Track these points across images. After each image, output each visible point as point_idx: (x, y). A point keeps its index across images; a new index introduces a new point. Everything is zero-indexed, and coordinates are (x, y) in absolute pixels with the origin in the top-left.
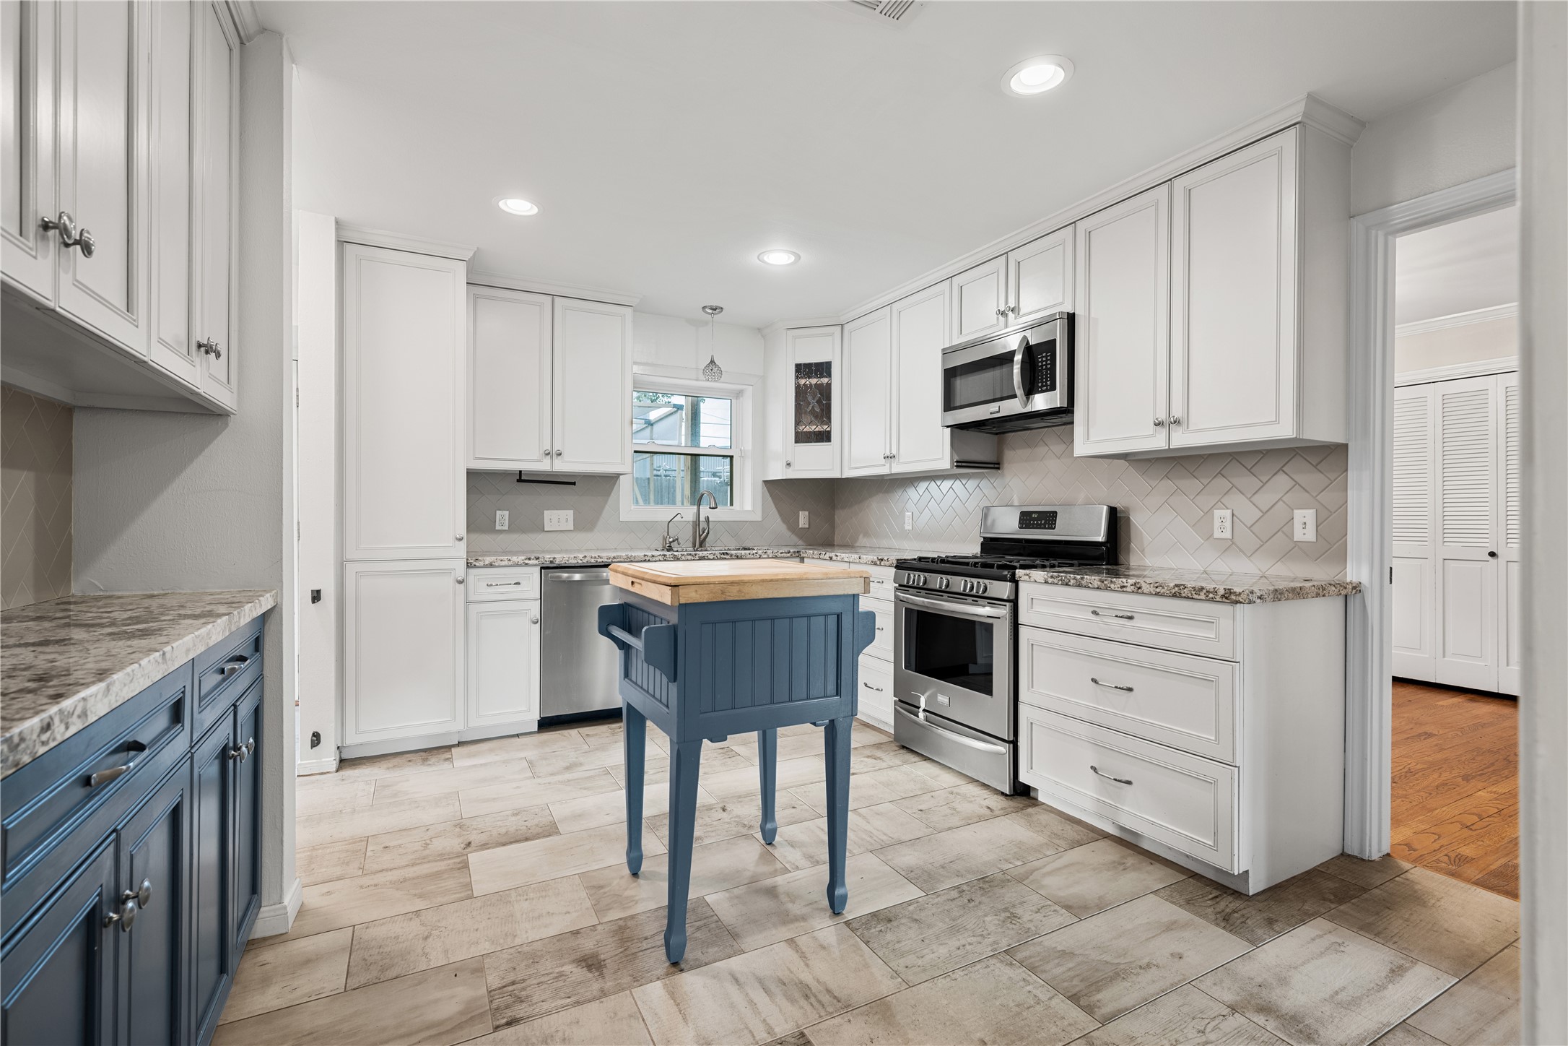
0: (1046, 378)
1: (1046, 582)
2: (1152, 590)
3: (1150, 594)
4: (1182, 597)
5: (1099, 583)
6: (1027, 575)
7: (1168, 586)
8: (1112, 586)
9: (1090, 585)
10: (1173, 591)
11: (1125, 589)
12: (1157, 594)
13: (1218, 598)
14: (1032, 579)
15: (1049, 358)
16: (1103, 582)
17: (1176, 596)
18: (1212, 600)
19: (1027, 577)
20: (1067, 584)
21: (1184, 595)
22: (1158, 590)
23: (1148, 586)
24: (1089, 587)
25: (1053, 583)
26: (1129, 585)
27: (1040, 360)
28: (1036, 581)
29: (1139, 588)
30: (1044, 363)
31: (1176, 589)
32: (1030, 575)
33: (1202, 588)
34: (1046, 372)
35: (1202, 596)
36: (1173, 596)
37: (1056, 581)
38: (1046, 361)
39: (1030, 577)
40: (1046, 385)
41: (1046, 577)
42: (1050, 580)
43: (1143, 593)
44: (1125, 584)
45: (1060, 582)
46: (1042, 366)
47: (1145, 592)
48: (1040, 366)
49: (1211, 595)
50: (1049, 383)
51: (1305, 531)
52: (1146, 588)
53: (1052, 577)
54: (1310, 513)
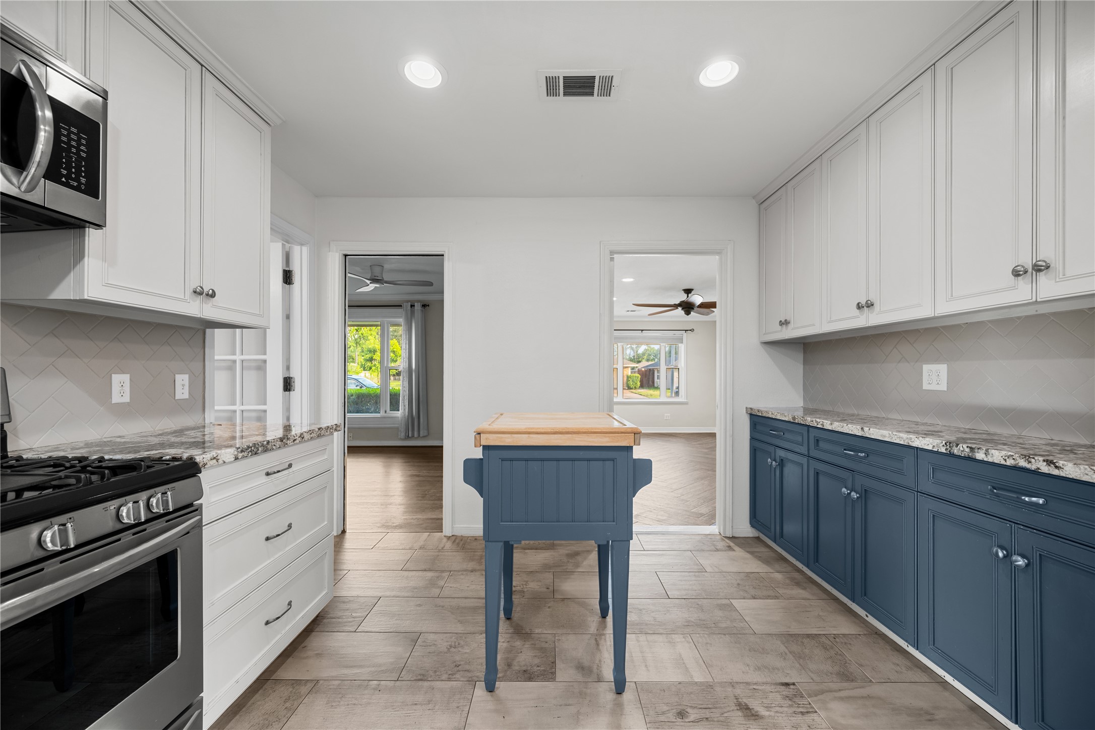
0: (78, 168)
1: (236, 459)
5: (280, 443)
6: (214, 458)
9: (274, 447)
14: (221, 461)
16: (282, 441)
19: (214, 461)
25: (243, 457)
28: (224, 462)
32: (218, 457)
37: (245, 454)
39: (217, 460)
40: (77, 181)
41: (236, 453)
42: (240, 455)
51: (183, 391)
53: (242, 451)
54: (186, 377)
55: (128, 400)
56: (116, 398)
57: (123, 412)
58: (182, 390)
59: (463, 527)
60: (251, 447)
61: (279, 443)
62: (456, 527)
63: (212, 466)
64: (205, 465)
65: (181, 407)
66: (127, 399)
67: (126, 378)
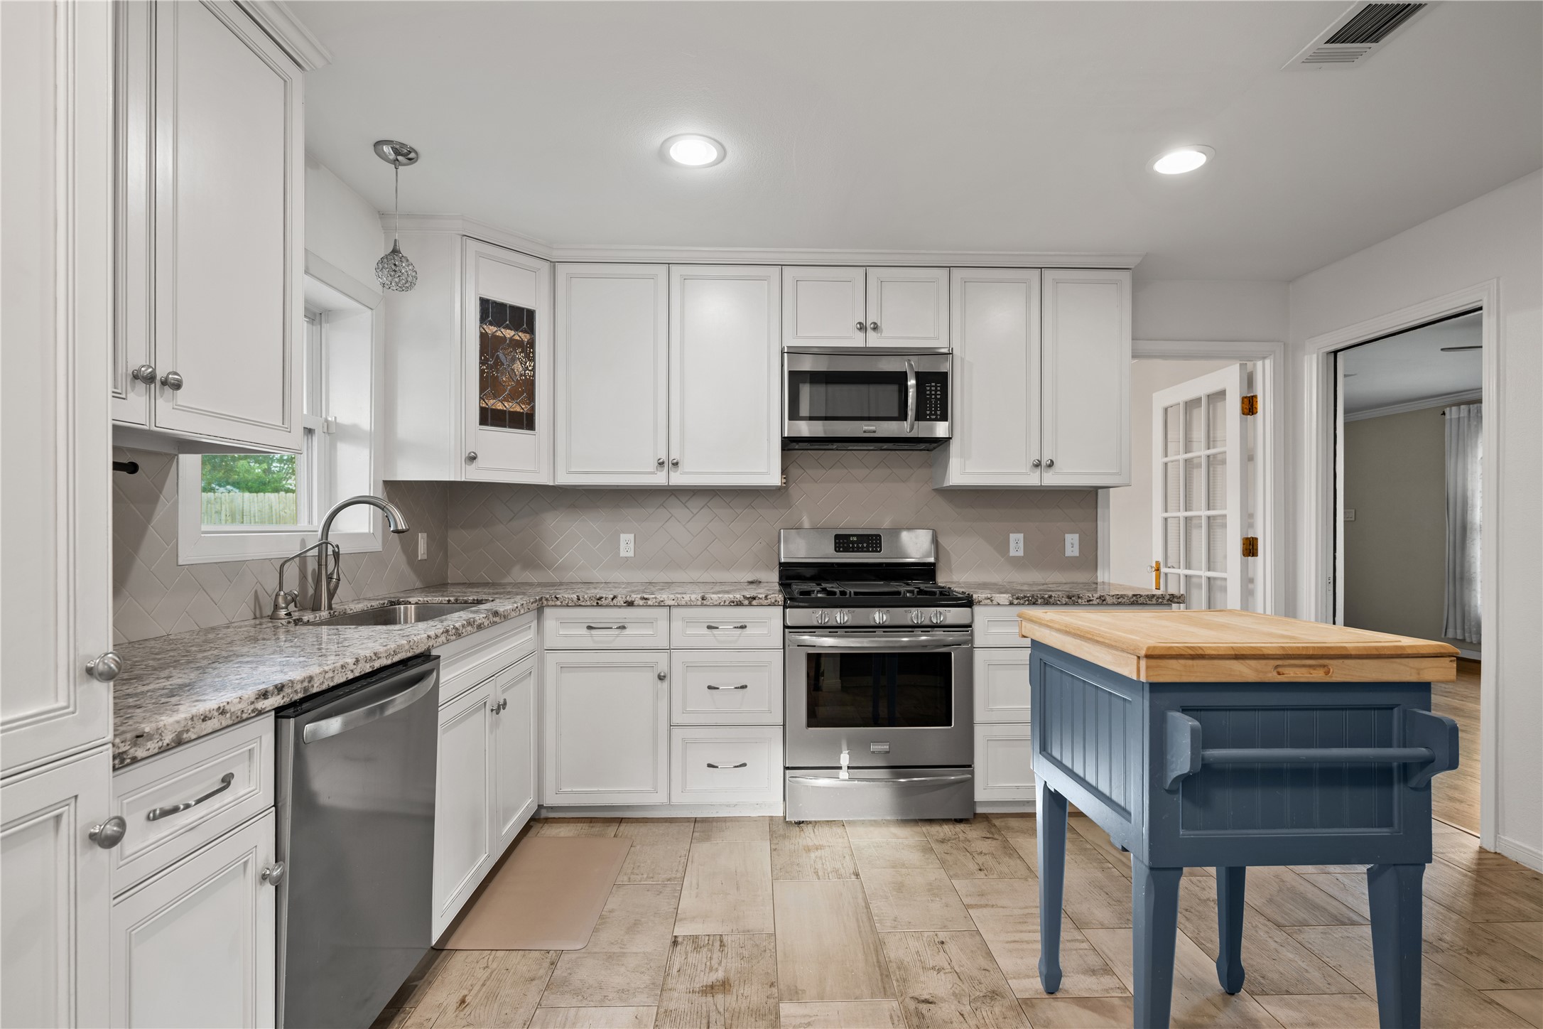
0: (936, 407)
1: (1011, 604)
2: (1115, 601)
3: (1113, 604)
4: (1139, 604)
5: (1067, 600)
6: (989, 598)
7: (1128, 597)
8: (1080, 601)
9: (1058, 602)
10: (1132, 600)
11: (1091, 603)
12: (1119, 604)
13: (1165, 602)
14: (995, 602)
15: (939, 388)
17: (1134, 604)
18: (1161, 604)
19: (989, 601)
20: (1034, 604)
21: (1140, 602)
22: (1120, 600)
23: (1111, 598)
24: (1057, 604)
25: (1019, 604)
26: (1095, 599)
27: (928, 388)
28: (999, 604)
29: (1104, 600)
30: (933, 392)
31: (1134, 598)
32: (993, 599)
33: (1154, 596)
34: (936, 402)
35: (1154, 601)
36: (1132, 604)
37: (1022, 602)
38: (936, 391)
39: (992, 601)
40: (936, 414)
41: (1011, 599)
42: (1016, 602)
43: (1107, 604)
44: (1092, 598)
45: (1027, 603)
46: (931, 395)
47: (1109, 603)
48: (928, 395)
49: (1160, 600)
50: (939, 412)
51: (1072, 549)
52: (1109, 600)
53: (1017, 598)
54: (1076, 537)
55: (1022, 555)
56: (1012, 553)
57: (1017, 563)
58: (1072, 547)
59: (1521, 847)
60: (1028, 597)
61: (1064, 600)
62: (1505, 840)
63: (986, 605)
64: (980, 602)
65: (1073, 564)
66: (1021, 553)
67: (1021, 536)
